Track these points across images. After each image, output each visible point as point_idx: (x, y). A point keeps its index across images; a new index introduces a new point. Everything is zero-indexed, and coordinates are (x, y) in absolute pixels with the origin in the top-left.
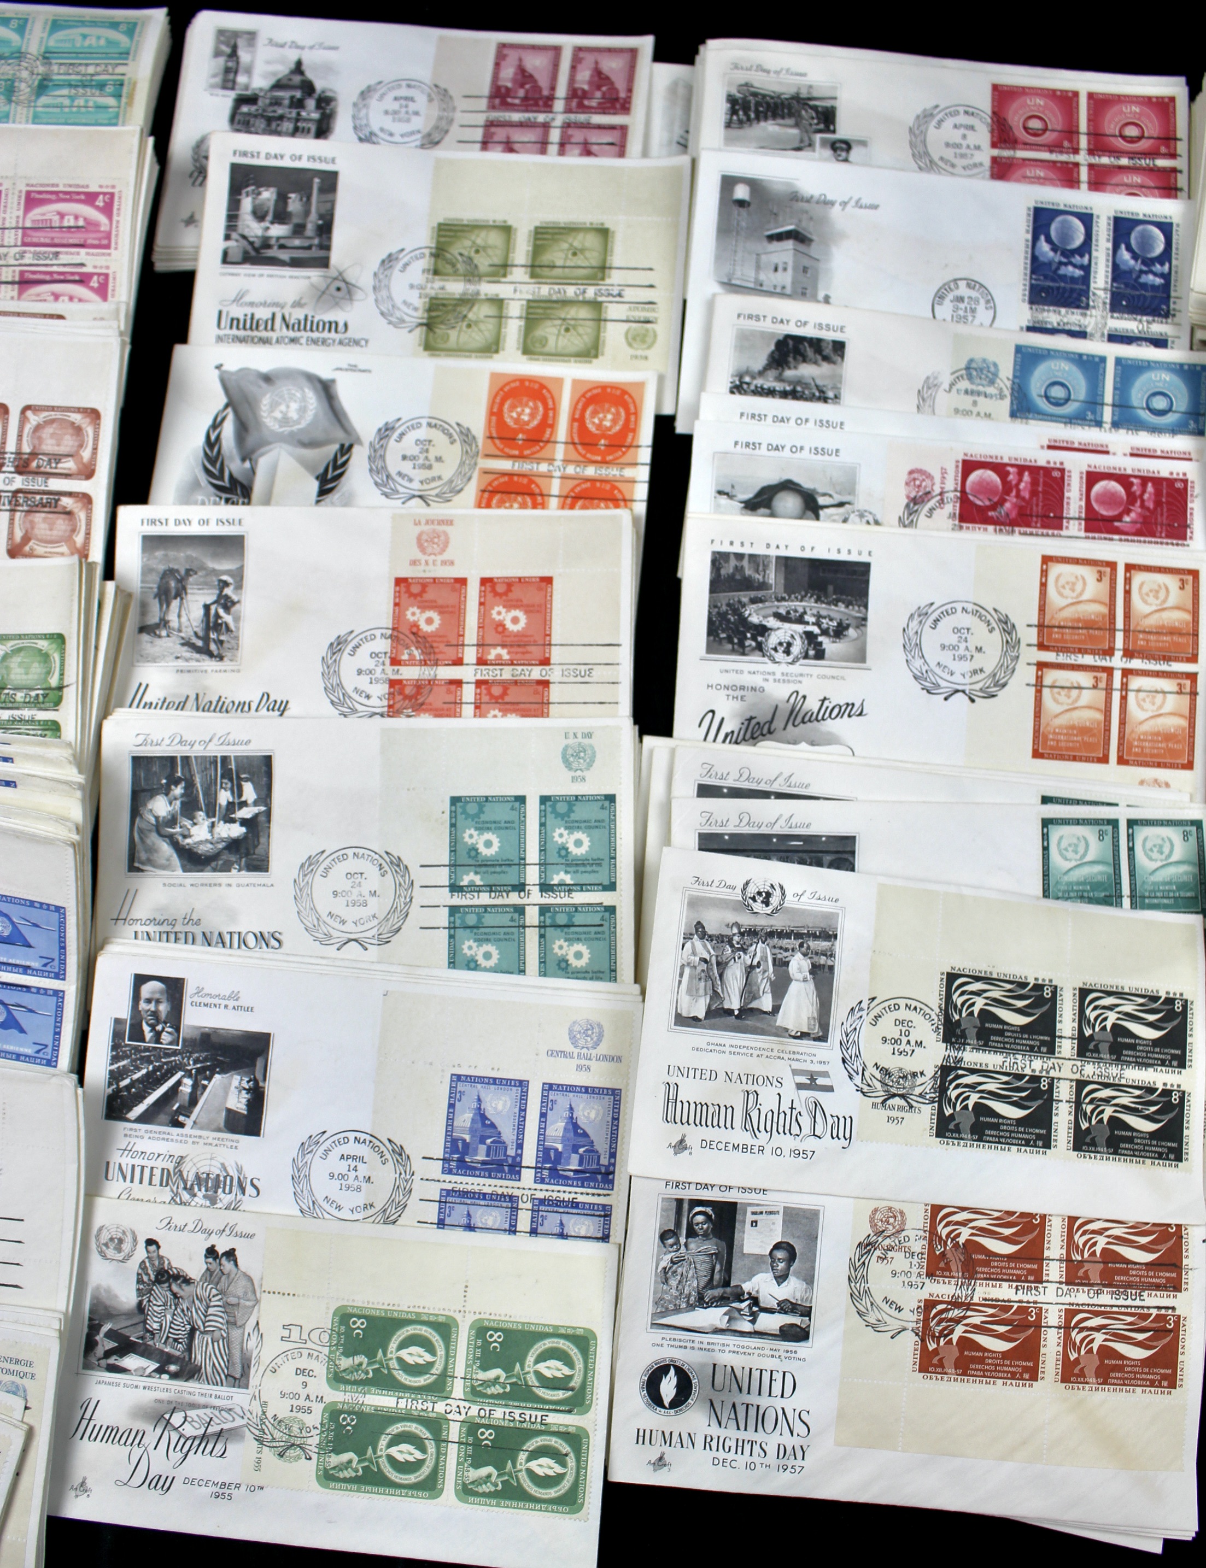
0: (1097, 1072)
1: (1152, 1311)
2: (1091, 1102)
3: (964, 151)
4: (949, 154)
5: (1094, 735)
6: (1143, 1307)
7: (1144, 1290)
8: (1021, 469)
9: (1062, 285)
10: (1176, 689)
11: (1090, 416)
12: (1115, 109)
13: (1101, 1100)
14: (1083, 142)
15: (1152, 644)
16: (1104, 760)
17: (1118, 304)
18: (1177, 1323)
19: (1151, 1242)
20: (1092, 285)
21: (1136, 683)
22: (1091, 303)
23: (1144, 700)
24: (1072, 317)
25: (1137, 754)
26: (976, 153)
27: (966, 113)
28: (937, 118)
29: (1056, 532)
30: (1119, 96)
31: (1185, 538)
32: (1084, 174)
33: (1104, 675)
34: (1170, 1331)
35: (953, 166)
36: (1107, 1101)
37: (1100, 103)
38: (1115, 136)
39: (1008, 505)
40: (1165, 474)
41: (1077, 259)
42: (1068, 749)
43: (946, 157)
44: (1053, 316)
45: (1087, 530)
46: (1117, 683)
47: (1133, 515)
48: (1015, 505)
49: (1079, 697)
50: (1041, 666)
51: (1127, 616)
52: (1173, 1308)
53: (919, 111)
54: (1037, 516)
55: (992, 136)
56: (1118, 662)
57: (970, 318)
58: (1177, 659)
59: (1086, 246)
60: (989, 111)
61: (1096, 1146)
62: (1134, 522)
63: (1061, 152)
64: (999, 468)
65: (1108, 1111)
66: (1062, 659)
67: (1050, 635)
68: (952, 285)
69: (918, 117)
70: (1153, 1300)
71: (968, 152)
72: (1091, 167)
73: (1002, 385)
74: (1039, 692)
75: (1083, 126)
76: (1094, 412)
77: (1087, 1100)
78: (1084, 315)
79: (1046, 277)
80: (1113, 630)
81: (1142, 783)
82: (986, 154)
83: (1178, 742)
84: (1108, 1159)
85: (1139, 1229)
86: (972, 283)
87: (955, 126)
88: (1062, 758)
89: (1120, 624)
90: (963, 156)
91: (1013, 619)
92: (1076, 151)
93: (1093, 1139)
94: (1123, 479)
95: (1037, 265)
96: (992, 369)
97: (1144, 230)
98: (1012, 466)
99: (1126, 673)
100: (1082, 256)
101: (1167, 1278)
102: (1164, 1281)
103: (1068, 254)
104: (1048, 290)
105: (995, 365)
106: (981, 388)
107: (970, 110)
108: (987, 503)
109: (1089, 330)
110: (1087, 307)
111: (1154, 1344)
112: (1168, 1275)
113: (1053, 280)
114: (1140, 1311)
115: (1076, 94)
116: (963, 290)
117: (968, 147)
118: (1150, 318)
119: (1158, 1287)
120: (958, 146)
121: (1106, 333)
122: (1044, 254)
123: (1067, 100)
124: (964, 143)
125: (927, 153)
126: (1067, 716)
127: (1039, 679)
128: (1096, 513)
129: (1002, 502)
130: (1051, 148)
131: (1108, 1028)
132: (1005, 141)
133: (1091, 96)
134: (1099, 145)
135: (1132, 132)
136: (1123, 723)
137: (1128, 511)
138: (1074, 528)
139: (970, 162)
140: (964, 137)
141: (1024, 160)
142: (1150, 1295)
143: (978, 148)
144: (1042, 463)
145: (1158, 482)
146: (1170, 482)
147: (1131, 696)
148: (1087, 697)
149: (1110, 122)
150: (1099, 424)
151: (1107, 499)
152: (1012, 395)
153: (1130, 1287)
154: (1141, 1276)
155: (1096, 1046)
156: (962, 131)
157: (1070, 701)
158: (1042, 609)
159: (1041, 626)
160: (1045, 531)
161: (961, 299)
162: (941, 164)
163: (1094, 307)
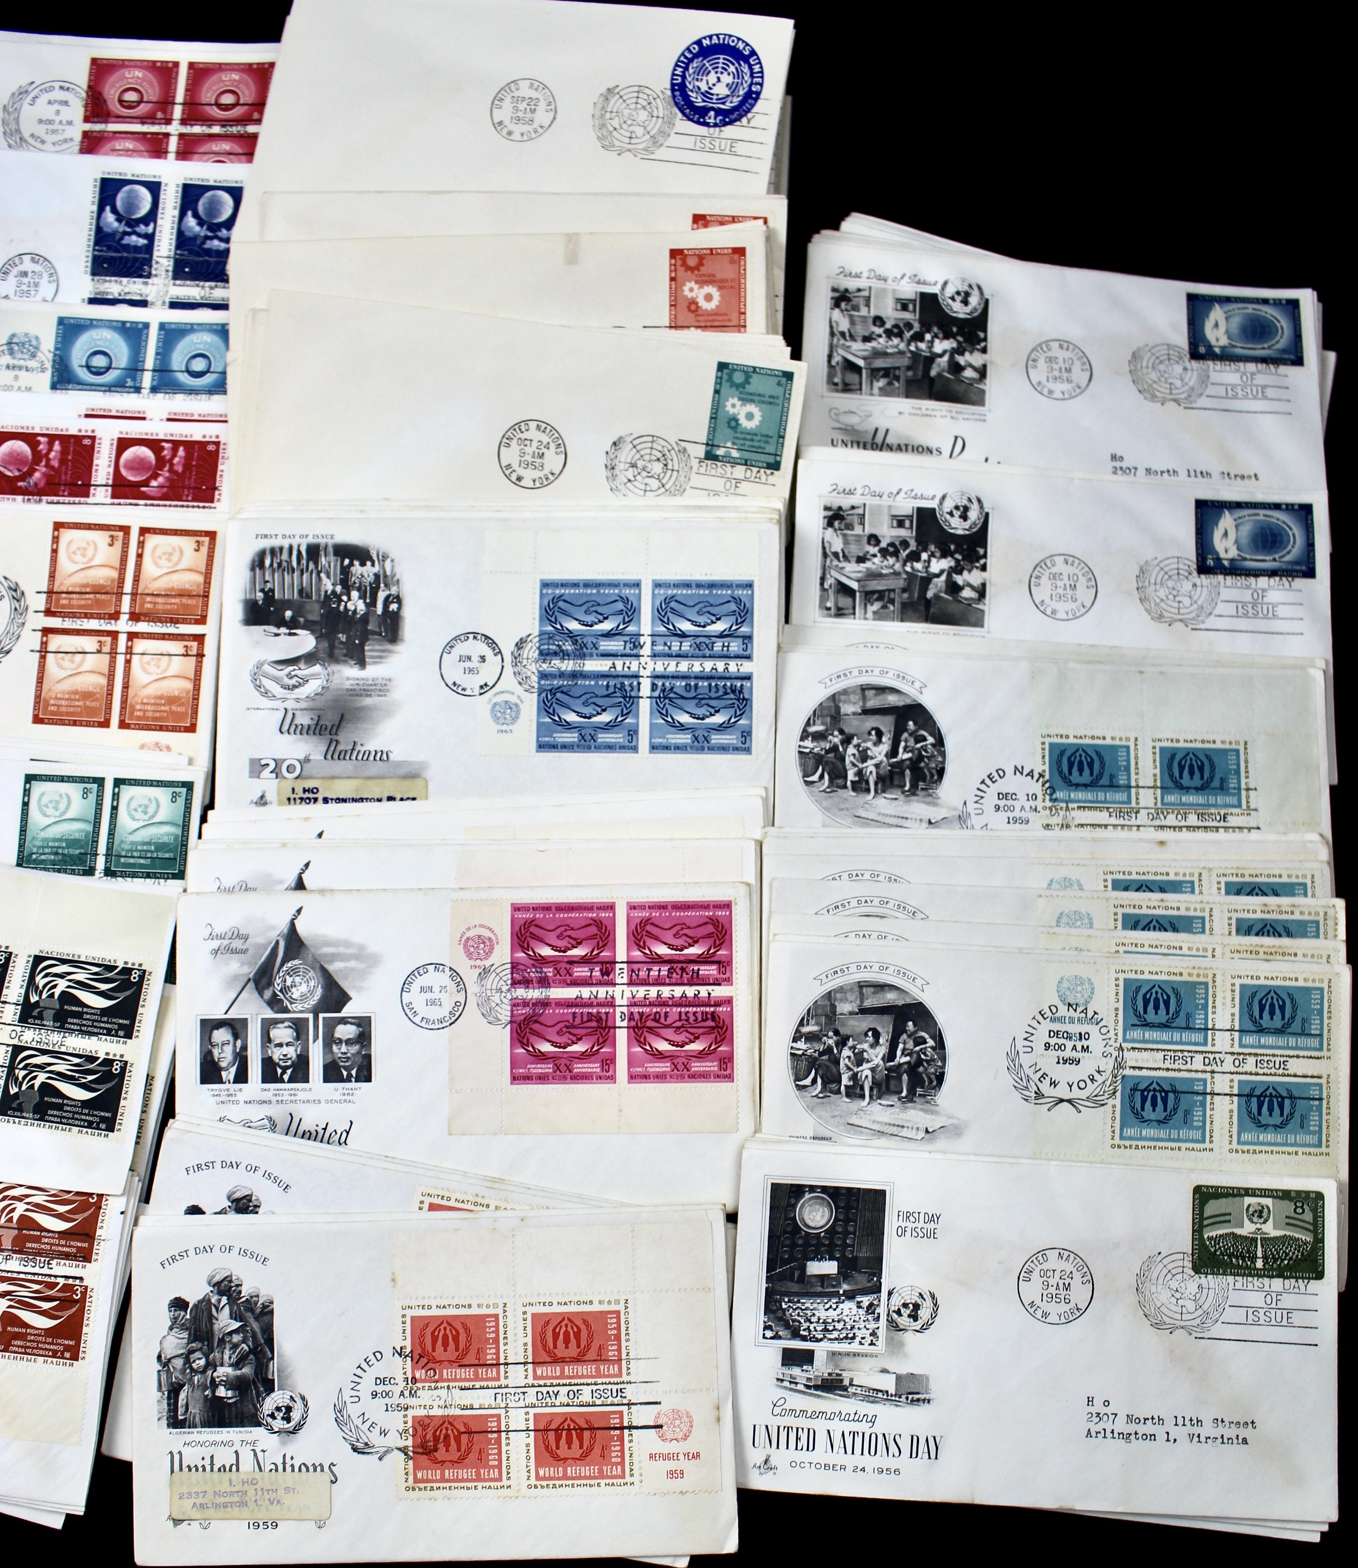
0: (37, 1038)
1: (59, 1280)
2: (24, 1068)
3: (56, 127)
4: (40, 130)
5: (96, 700)
6: (50, 1276)
7: (53, 1259)
8: (52, 438)
9: (125, 254)
10: (182, 651)
11: (130, 383)
12: (215, 78)
13: (36, 1066)
14: (178, 112)
15: (160, 607)
16: (105, 724)
17: (181, 271)
18: (84, 1294)
19: (68, 1212)
20: (156, 254)
21: (140, 645)
22: (154, 272)
23: (148, 663)
24: (132, 287)
25: (138, 718)
26: (67, 128)
27: (61, 88)
28: (32, 95)
29: (82, 500)
30: (220, 64)
31: (212, 501)
32: (173, 144)
33: (109, 639)
34: (77, 1301)
35: (43, 142)
36: (41, 1067)
37: (200, 72)
38: (211, 105)
39: (37, 475)
40: (197, 437)
41: (142, 229)
42: (68, 714)
43: (37, 134)
44: (114, 287)
45: (113, 496)
46: (122, 647)
47: (161, 479)
48: (44, 474)
49: (82, 661)
50: (47, 631)
51: (136, 579)
52: (81, 1279)
53: (14, 88)
54: (65, 485)
55: (86, 111)
56: (123, 625)
57: (33, 293)
58: (185, 622)
59: (152, 216)
60: (85, 86)
61: (22, 1111)
62: (160, 487)
63: (153, 123)
64: (30, 438)
65: (42, 1077)
66: (68, 624)
67: (58, 601)
68: (17, 260)
69: (13, 94)
70: (61, 1269)
71: (60, 127)
72: (181, 136)
73: (44, 358)
74: (43, 658)
75: (180, 96)
76: (134, 379)
77: (21, 1066)
78: (146, 284)
79: (109, 248)
80: (120, 594)
81: (142, 747)
82: (78, 128)
83: (182, 704)
84: (32, 1125)
85: (60, 1197)
86: (36, 258)
87: (50, 102)
88: (62, 723)
89: (128, 587)
90: (54, 132)
91: (23, 587)
92: (168, 121)
93: (20, 1104)
94: (154, 444)
95: (101, 237)
96: (34, 343)
97: (214, 196)
98: (43, 435)
99: (132, 636)
100: (147, 225)
101: (77, 1247)
102: (74, 1250)
103: (133, 223)
104: (110, 260)
105: (37, 338)
106: (22, 363)
107: (67, 85)
108: (17, 473)
109: (149, 299)
110: (149, 276)
111: (59, 1314)
112: (79, 1244)
113: (117, 251)
114: (47, 1279)
115: (176, 64)
116: (27, 265)
117: (61, 122)
118: (213, 284)
119: (67, 1256)
120: (50, 122)
121: (167, 300)
122: (109, 225)
123: (166, 71)
124: (57, 119)
125: (18, 131)
126: (71, 680)
127: (44, 644)
128: (125, 479)
129: (30, 473)
130: (143, 120)
131: (56, 996)
132: (98, 116)
133: (191, 65)
134: (194, 113)
135: (228, 99)
136: (126, 687)
137: (155, 476)
138: (101, 495)
139: (61, 137)
140: (58, 112)
141: (115, 133)
142: (58, 1264)
143: (70, 123)
144: (73, 431)
145: (189, 445)
146: (202, 445)
147: (136, 660)
148: (91, 662)
149: (208, 91)
150: (138, 390)
151: (138, 465)
152: (53, 367)
153: (40, 1254)
154: (52, 1245)
155: (40, 1013)
156: (57, 107)
157: (73, 666)
158: (52, 576)
159: (50, 593)
160: (72, 499)
161: (25, 274)
162: (31, 140)
163: (156, 276)
